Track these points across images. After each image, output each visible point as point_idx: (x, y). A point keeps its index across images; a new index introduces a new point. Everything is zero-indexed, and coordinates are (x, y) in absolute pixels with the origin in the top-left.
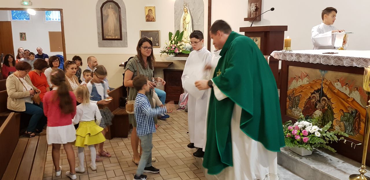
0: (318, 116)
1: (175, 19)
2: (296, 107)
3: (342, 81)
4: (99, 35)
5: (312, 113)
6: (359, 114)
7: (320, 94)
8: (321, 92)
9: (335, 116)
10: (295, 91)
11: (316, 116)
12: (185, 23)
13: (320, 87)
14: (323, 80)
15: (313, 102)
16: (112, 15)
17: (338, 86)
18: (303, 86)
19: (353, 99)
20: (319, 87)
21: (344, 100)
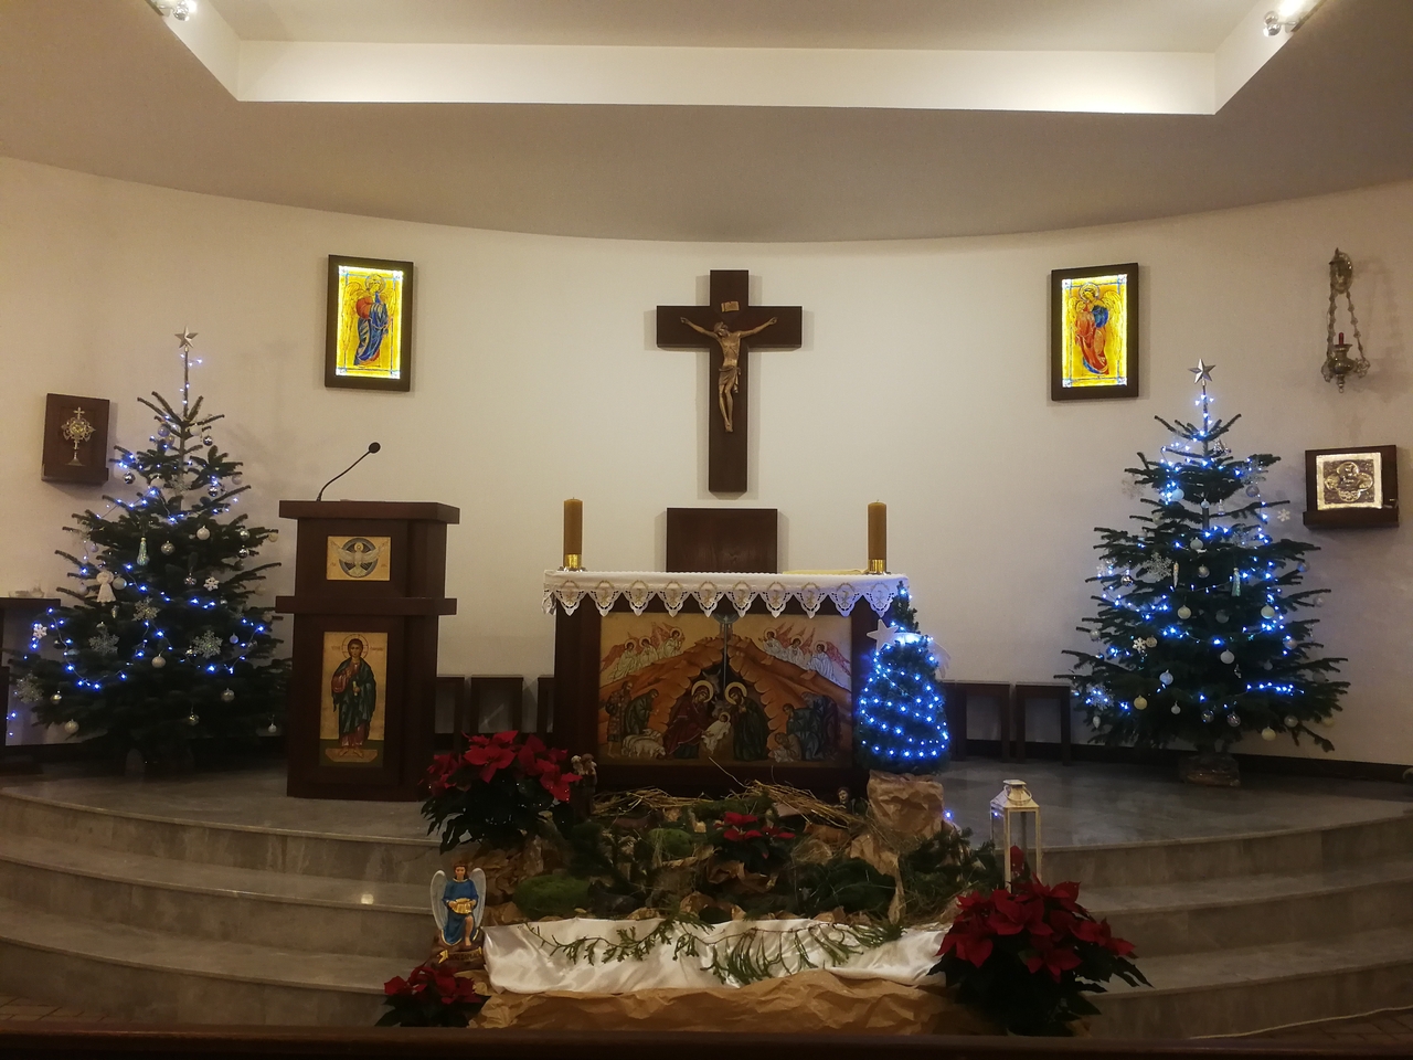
0: (720, 737)
2: (638, 732)
3: (785, 634)
5: (701, 735)
6: (835, 705)
7: (721, 677)
8: (722, 671)
9: (770, 725)
10: (630, 685)
11: (713, 739)
13: (721, 658)
14: (729, 638)
15: (701, 702)
17: (774, 649)
18: (663, 665)
19: (814, 673)
20: (718, 658)
21: (791, 679)
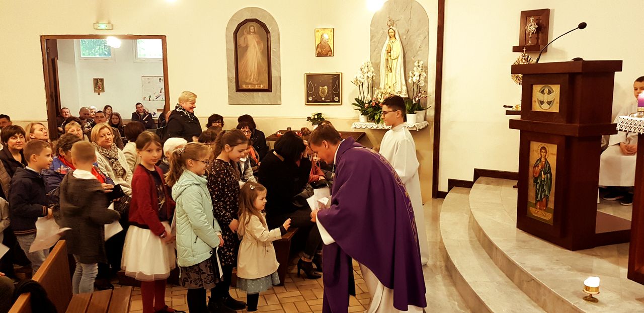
1: (372, 51)
4: (231, 82)
12: (389, 58)
16: (254, 46)
